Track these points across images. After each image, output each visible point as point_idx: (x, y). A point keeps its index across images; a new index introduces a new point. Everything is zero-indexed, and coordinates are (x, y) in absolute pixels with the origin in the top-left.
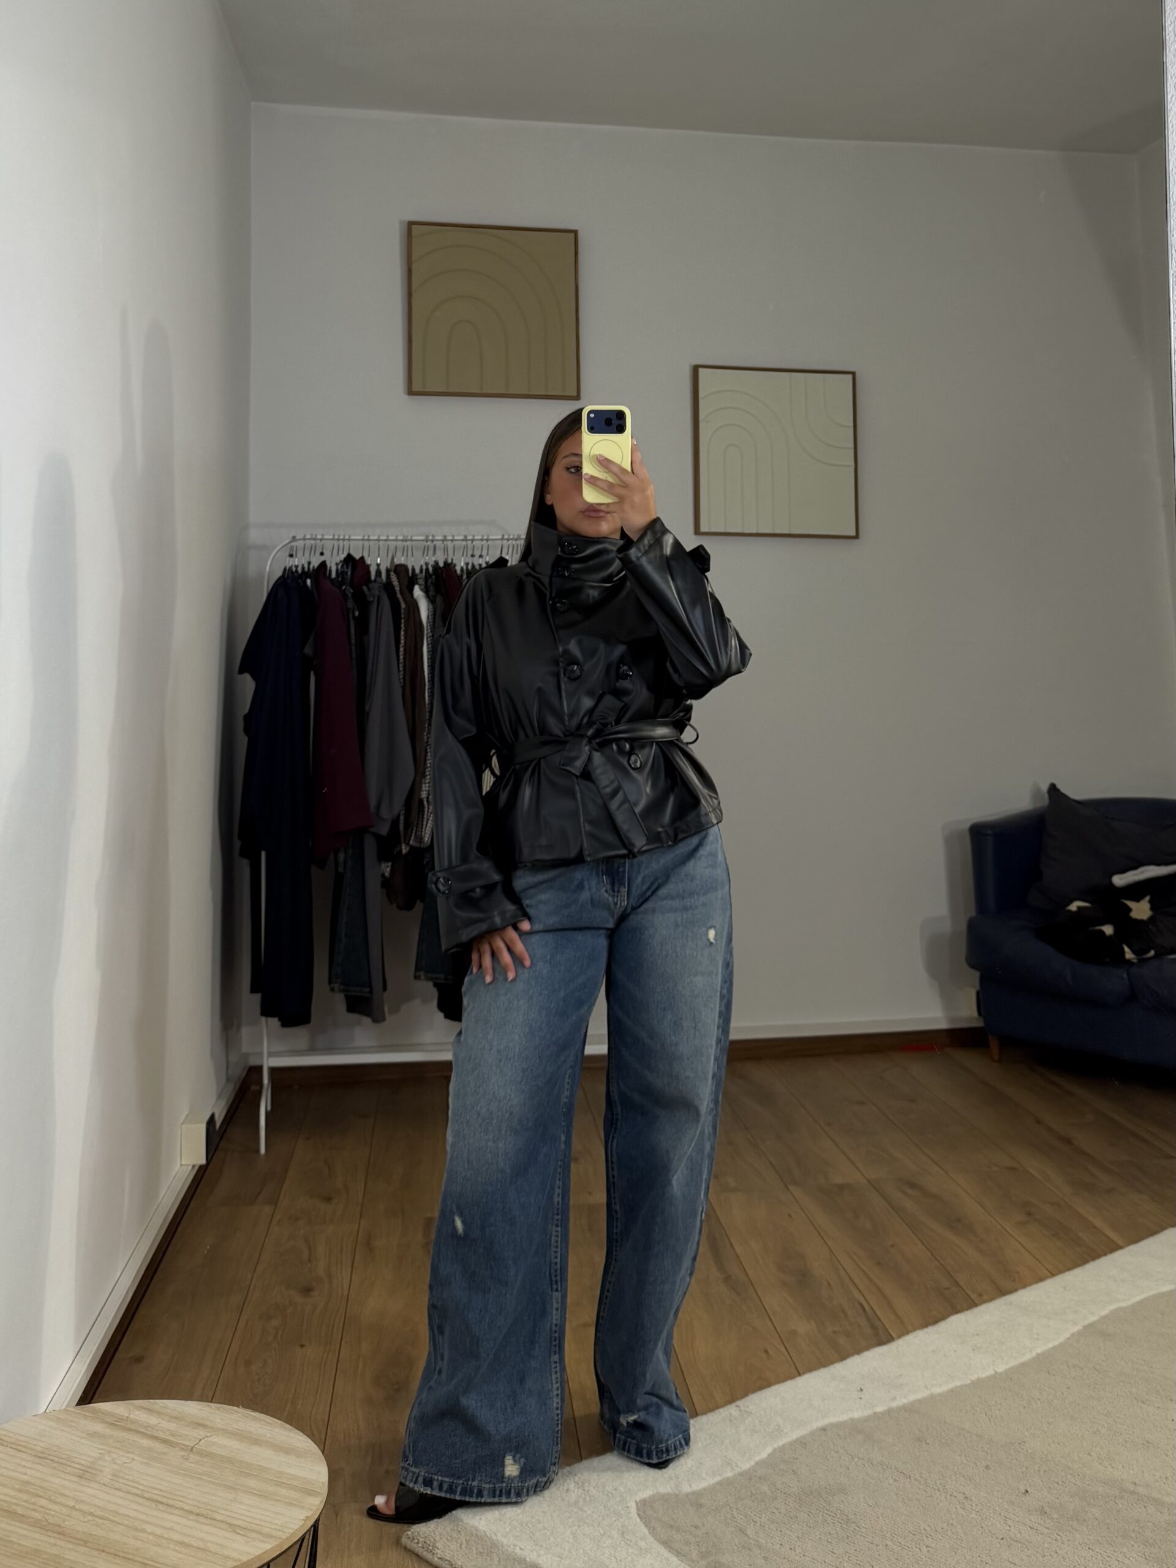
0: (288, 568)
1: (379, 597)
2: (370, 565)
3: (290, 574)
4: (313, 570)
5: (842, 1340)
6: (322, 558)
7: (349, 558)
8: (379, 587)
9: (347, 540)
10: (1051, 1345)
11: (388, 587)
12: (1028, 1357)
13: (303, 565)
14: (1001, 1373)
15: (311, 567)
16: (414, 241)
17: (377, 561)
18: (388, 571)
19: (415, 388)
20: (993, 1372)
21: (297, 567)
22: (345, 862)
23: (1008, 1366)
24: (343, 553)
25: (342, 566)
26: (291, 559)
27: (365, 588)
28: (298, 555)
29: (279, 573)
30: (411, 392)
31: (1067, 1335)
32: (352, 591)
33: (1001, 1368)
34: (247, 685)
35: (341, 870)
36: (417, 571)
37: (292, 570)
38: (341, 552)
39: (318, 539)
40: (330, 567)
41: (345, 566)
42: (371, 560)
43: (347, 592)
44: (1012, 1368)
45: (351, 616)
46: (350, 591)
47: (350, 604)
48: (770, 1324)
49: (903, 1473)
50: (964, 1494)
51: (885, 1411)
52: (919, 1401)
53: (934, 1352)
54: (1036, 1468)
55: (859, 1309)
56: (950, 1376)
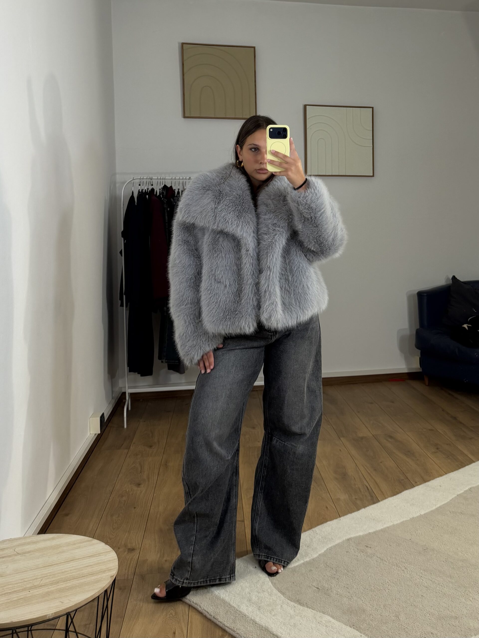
5: (358, 502)
7: (165, 187)
9: (164, 179)
10: (443, 503)
12: (433, 508)
13: (145, 189)
14: (423, 515)
15: (148, 190)
16: (184, 51)
19: (186, 115)
20: (419, 514)
23: (426, 512)
24: (162, 185)
30: (184, 117)
31: (450, 499)
33: (423, 513)
39: (151, 179)
40: (156, 191)
41: (163, 191)
45: (166, 211)
48: (329, 496)
49: (380, 558)
50: (405, 567)
51: (374, 532)
52: (388, 527)
53: (395, 506)
54: (435, 555)
55: (366, 489)
56: (401, 516)
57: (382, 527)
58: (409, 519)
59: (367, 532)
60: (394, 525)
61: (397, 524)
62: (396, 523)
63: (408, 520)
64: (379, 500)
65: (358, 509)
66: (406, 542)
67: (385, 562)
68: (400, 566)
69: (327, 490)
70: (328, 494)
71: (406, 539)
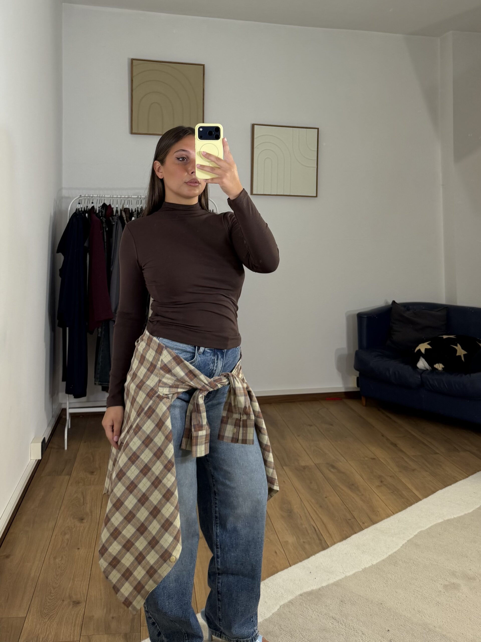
0: (78, 209)
1: (117, 222)
2: (113, 208)
3: (79, 212)
4: (89, 210)
5: (307, 546)
6: (92, 205)
7: (104, 205)
8: (117, 218)
9: (103, 197)
10: (395, 550)
11: (121, 217)
12: (385, 556)
13: (84, 207)
14: (375, 565)
15: (88, 208)
16: (134, 67)
17: (116, 206)
18: (121, 211)
19: (134, 132)
20: (371, 564)
21: (82, 208)
22: (101, 333)
23: (378, 561)
24: (102, 202)
25: (101, 209)
26: (79, 205)
27: (111, 218)
28: (82, 203)
29: (74, 211)
30: (132, 133)
31: (401, 545)
32: (105, 219)
33: (374, 563)
34: (61, 258)
35: (99, 335)
36: (134, 211)
37: (79, 210)
38: (101, 202)
39: (91, 197)
40: (96, 209)
41: (102, 209)
42: (114, 206)
43: (103, 220)
44: (378, 563)
45: (105, 230)
46: (104, 220)
47: (104, 226)
48: (277, 538)
49: (336, 620)
50: (362, 632)
51: (326, 586)
52: (340, 580)
53: (346, 554)
54: (392, 617)
55: (314, 530)
56: (353, 566)
57: (335, 580)
58: (361, 570)
59: (319, 586)
60: (346, 578)
61: (349, 577)
62: (348, 574)
63: (360, 572)
64: (329, 544)
65: (309, 557)
66: (360, 599)
67: (341, 626)
68: (358, 630)
69: (274, 531)
70: (276, 535)
71: (360, 596)
